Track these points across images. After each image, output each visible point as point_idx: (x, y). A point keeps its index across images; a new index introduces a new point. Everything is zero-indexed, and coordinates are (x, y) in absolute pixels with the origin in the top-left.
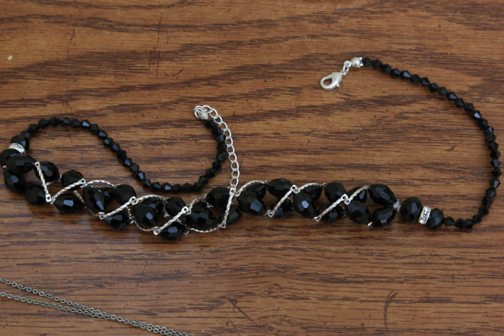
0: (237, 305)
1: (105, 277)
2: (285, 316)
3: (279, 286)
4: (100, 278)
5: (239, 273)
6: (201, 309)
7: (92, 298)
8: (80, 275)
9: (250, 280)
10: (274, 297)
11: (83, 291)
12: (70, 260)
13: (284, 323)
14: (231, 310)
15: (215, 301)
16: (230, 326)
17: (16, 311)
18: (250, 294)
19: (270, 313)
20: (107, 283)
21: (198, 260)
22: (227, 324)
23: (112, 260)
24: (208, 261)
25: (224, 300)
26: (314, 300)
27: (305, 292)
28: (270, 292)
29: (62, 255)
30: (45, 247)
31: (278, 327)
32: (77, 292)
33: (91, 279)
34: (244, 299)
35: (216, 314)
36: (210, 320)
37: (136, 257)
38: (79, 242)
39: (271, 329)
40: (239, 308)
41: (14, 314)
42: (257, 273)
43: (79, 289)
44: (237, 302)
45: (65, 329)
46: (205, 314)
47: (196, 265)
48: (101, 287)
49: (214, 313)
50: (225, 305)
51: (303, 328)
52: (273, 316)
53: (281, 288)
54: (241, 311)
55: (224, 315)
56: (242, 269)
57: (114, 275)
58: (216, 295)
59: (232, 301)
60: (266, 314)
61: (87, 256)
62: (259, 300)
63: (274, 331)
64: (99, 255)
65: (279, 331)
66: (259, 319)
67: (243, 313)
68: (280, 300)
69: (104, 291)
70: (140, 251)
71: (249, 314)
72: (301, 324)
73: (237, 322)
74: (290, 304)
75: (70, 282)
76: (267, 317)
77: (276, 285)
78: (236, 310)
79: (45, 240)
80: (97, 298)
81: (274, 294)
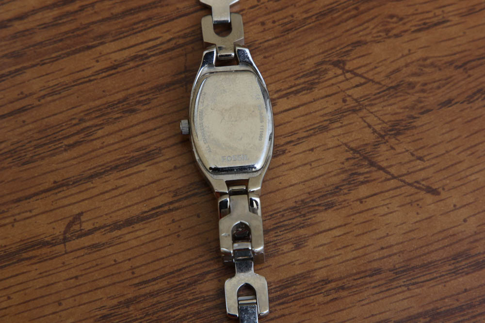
0: (347, 67)
1: (133, 95)
2: (425, 59)
3: (397, 16)
4: (125, 99)
5: (328, 18)
6: (296, 92)
7: (127, 133)
8: (92, 104)
9: (351, 23)
10: (397, 36)
11: (108, 129)
12: (67, 87)
13: (427, 70)
14: (341, 78)
15: (311, 74)
16: (351, 104)
17: (20, 195)
18: (359, 43)
19: (402, 62)
20: (138, 102)
21: (261, 20)
22: (344, 101)
23: (132, 64)
24: (277, 16)
25: (324, 67)
26: (456, 19)
27: (438, 12)
28: (387, 31)
29: (51, 84)
30: (19, 79)
31: (421, 79)
32: (100, 133)
33: (112, 105)
34: (353, 55)
35: (323, 93)
36: (317, 105)
37: (164, 47)
38: (68, 55)
39: (411, 85)
40: (351, 71)
41: (19, 200)
42: (357, 8)
43: (101, 126)
44: (344, 63)
45: (107, 196)
46: (305, 97)
47: (261, 28)
48: (133, 111)
49: (318, 92)
50: (330, 74)
51: (457, 67)
52: (407, 65)
53: (401, 19)
54: (356, 75)
55: (334, 89)
56: (331, 11)
57: (145, 87)
58: (310, 64)
59: (336, 64)
60: (395, 66)
61: (90, 72)
62: (377, 49)
63: (418, 87)
64: (107, 64)
65: (425, 84)
66: (388, 76)
67: (361, 76)
68: (406, 37)
69: (141, 116)
70: (168, 36)
71: (370, 75)
72: (451, 63)
73: (357, 93)
74: (424, 38)
75: (81, 120)
76: (398, 70)
77: (392, 16)
78: (348, 75)
79: (13, 68)
80: (134, 130)
81: (395, 32)
